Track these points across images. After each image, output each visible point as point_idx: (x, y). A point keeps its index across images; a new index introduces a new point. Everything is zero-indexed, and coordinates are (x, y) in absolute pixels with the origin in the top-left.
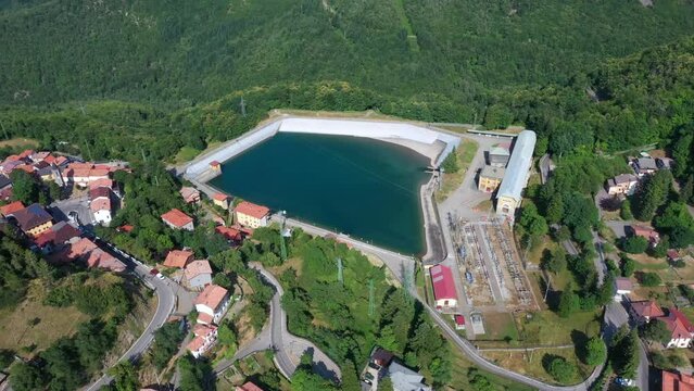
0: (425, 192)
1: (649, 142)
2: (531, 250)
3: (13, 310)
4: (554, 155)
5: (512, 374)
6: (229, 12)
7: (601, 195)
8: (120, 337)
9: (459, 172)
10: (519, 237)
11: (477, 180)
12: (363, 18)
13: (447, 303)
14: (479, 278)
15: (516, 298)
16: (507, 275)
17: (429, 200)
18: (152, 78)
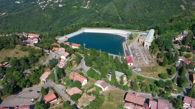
0: (124, 44)
1: (186, 29)
2: (154, 53)
3: (12, 50)
4: (160, 34)
5: (150, 77)
6: (71, 13)
7: (173, 41)
8: (40, 60)
9: (134, 39)
10: (150, 51)
11: (138, 41)
12: (107, 14)
13: (130, 64)
14: (140, 60)
15: (150, 64)
16: (147, 59)
17: (125, 45)
18: (49, 30)
